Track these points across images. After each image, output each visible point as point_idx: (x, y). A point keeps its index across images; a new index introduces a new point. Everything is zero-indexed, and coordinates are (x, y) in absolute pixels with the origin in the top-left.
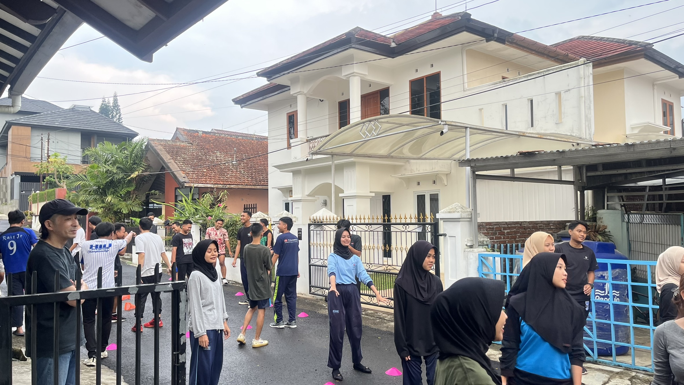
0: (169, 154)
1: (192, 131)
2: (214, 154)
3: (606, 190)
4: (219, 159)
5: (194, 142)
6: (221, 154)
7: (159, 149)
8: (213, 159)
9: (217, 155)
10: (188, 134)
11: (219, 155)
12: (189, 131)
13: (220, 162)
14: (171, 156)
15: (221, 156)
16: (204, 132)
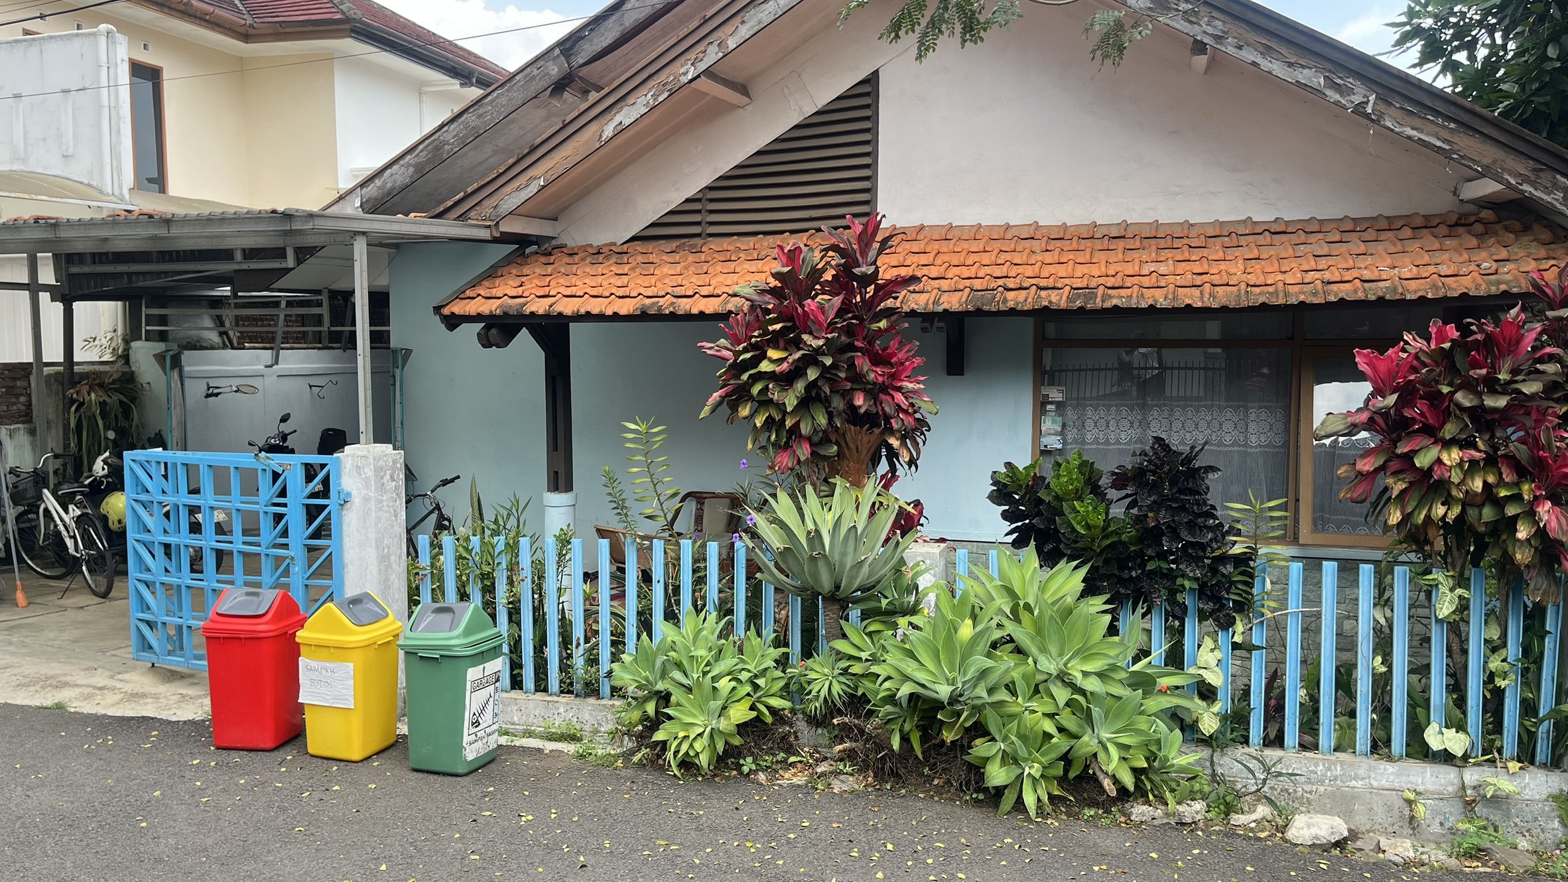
3: (143, 302)
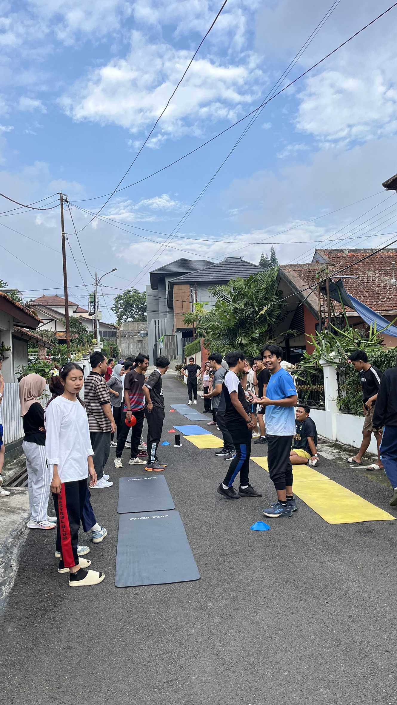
0: (304, 280)
1: (335, 252)
2: (364, 274)
4: (371, 279)
5: (337, 263)
6: (373, 273)
7: (292, 276)
8: (362, 281)
9: (369, 275)
10: (330, 255)
11: (371, 275)
12: (331, 251)
13: (372, 283)
14: (306, 282)
15: (374, 275)
16: (350, 251)
